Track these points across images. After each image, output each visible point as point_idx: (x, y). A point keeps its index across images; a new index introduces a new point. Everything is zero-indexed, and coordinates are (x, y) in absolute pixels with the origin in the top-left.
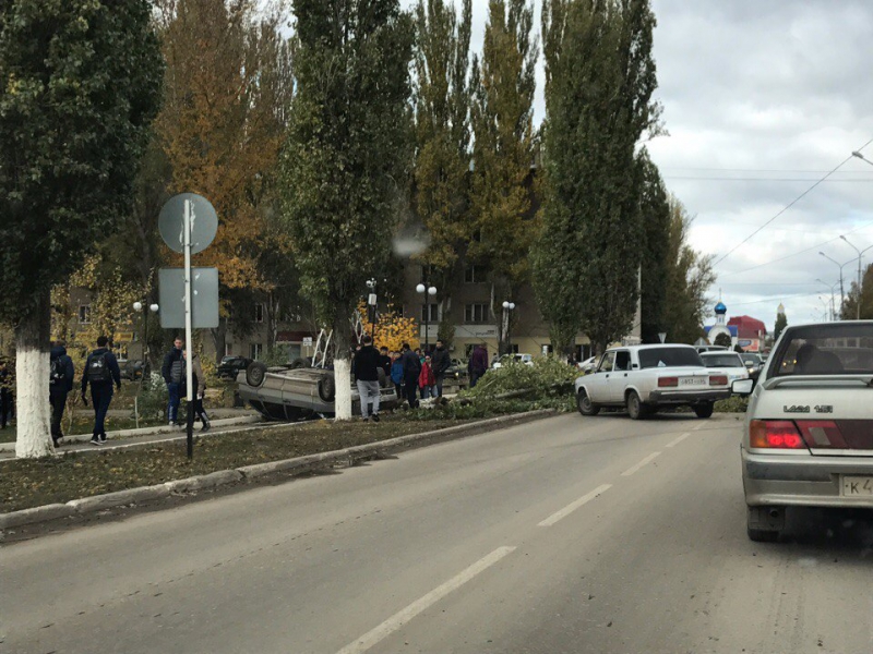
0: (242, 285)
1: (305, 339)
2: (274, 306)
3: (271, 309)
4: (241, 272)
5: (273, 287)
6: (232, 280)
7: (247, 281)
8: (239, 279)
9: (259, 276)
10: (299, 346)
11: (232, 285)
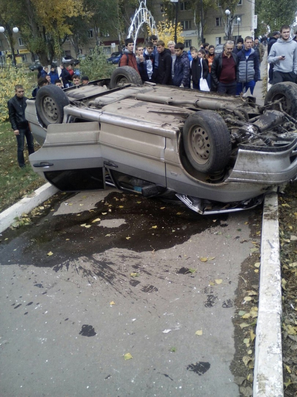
0: (76, 15)
1: (112, 44)
2: (97, 30)
3: (96, 31)
4: (75, 7)
5: (93, 14)
6: (71, 13)
7: (79, 12)
8: (74, 11)
9: (85, 7)
10: (110, 48)
11: (70, 16)
